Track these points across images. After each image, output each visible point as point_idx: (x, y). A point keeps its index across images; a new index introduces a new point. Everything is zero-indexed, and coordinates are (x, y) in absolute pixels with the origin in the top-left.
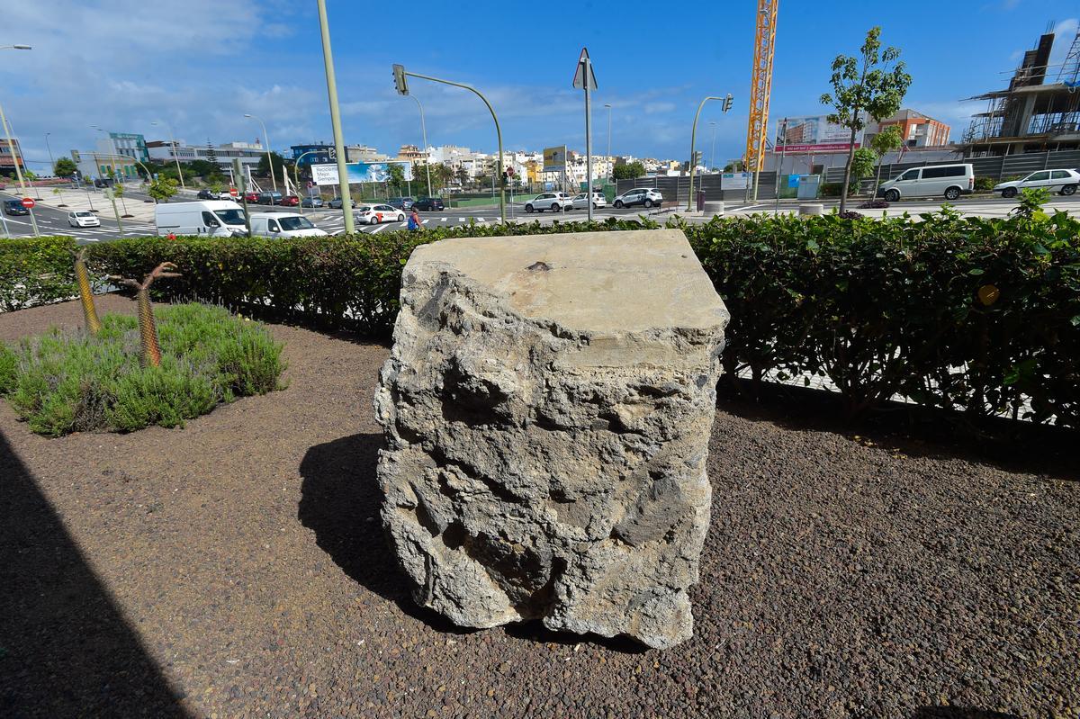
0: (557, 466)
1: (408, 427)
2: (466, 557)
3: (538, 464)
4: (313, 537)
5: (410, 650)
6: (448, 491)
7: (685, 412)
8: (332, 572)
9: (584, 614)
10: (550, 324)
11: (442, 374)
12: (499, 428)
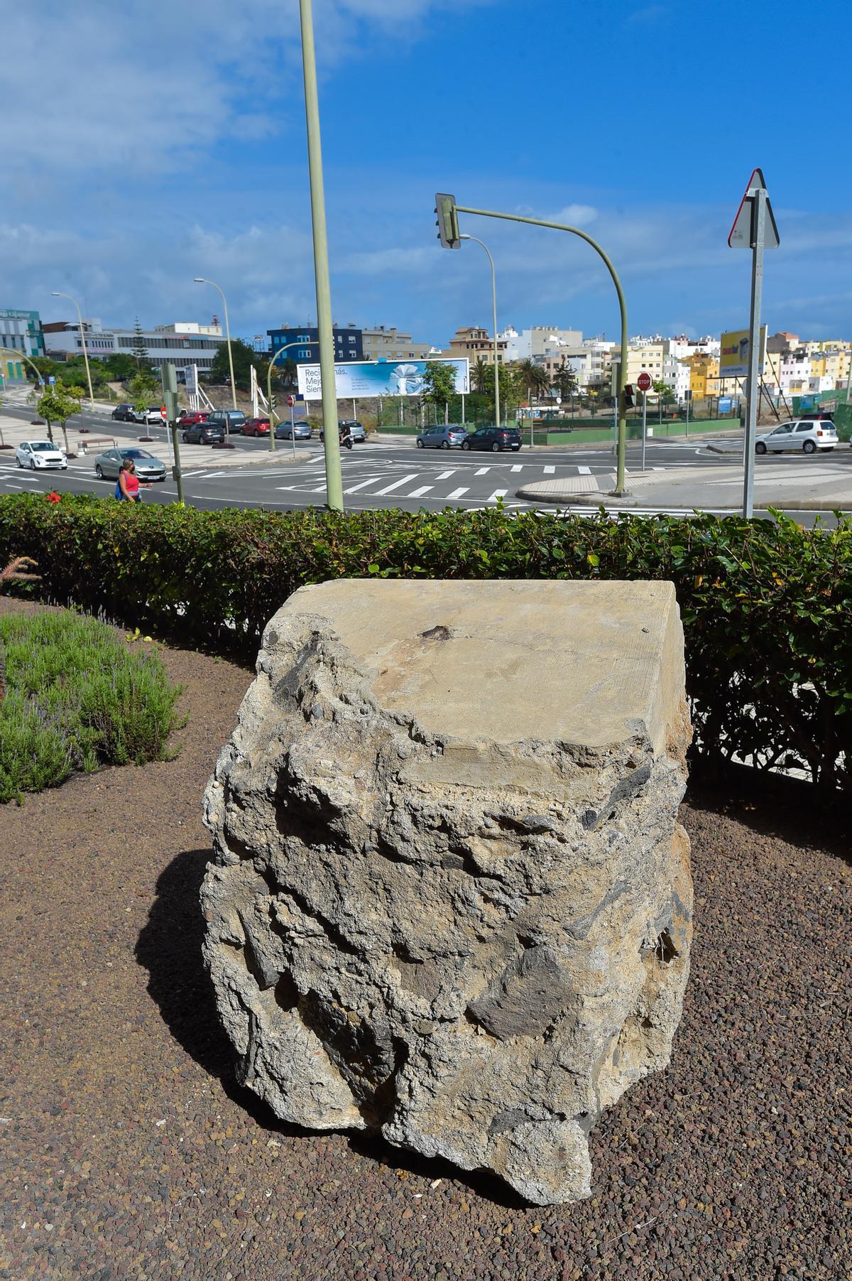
0: (401, 910)
1: (236, 837)
2: (300, 1025)
3: (379, 905)
4: (146, 980)
5: (219, 1143)
6: (279, 929)
7: (556, 858)
8: (155, 1029)
9: (430, 1126)
10: (409, 721)
11: (277, 772)
12: (338, 852)
